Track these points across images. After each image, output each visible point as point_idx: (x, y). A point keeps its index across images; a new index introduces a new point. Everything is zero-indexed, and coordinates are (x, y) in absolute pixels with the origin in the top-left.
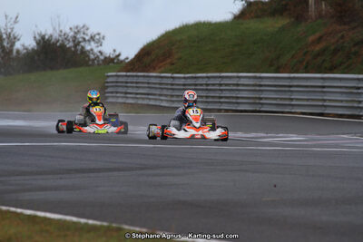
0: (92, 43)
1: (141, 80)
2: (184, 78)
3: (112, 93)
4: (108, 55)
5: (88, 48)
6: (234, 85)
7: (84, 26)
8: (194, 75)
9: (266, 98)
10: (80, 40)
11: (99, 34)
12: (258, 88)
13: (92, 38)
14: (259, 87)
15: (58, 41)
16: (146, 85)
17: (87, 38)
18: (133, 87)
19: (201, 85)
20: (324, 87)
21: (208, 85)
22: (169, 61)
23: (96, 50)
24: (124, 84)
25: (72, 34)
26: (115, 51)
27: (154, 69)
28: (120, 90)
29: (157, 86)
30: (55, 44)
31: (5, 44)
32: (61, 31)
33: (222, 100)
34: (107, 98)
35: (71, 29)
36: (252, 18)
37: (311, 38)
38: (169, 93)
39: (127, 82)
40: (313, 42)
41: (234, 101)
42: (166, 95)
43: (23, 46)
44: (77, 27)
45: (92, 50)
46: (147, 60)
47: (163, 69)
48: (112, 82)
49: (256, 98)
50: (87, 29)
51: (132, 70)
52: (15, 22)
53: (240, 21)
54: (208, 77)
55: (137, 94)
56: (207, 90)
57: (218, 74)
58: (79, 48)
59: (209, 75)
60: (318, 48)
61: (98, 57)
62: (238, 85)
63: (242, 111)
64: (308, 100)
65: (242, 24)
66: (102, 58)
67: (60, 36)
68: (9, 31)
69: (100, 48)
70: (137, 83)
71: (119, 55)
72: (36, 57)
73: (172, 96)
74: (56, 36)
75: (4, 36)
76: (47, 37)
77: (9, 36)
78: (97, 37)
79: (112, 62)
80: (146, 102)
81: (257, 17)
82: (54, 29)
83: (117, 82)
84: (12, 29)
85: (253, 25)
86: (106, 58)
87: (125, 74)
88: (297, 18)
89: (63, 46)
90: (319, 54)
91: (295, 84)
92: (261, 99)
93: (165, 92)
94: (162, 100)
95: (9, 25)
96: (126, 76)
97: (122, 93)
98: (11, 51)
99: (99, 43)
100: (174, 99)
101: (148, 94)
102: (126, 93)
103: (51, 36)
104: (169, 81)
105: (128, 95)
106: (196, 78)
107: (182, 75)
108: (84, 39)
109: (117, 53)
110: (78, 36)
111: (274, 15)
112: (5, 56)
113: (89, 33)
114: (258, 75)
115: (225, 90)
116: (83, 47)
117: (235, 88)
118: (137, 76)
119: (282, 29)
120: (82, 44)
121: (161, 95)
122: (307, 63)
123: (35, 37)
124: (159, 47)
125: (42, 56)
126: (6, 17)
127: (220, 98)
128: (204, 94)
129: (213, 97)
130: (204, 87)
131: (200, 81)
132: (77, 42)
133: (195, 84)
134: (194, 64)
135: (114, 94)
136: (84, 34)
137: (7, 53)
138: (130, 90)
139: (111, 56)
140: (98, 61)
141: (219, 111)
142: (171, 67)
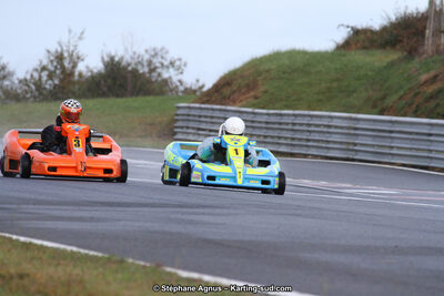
0: (171, 70)
2: (268, 114)
3: (182, 127)
4: (188, 86)
5: (165, 75)
6: (325, 126)
7: (162, 49)
8: (278, 111)
9: (362, 145)
10: (158, 65)
11: (180, 60)
12: (352, 132)
13: (172, 64)
14: (354, 131)
15: (129, 65)
17: (166, 63)
18: (206, 122)
19: (287, 124)
20: (430, 135)
21: (294, 124)
22: (252, 93)
23: (175, 79)
24: (197, 119)
25: (146, 57)
26: (198, 81)
27: (234, 103)
28: (191, 124)
30: (125, 68)
31: (66, 64)
32: (134, 53)
33: (310, 144)
34: (175, 133)
35: (146, 51)
36: (358, 48)
37: (424, 77)
39: (200, 116)
40: (426, 82)
41: (324, 145)
43: (87, 67)
44: (154, 49)
45: (170, 78)
46: (226, 91)
47: (244, 103)
48: (183, 115)
49: (349, 143)
50: (167, 52)
51: (207, 102)
52: (80, 38)
53: (343, 52)
54: (295, 115)
56: (293, 130)
57: (306, 112)
58: (154, 74)
59: (297, 112)
60: (431, 89)
61: (177, 87)
62: (329, 126)
63: (331, 158)
64: (411, 149)
65: (344, 56)
66: (181, 88)
67: (132, 58)
68: (72, 48)
69: (180, 77)
70: (212, 117)
71: (203, 86)
72: (102, 82)
74: (127, 58)
75: (66, 55)
76: (117, 59)
77: (71, 56)
78: (178, 63)
79: (189, 92)
81: (365, 48)
82: (126, 50)
83: (188, 115)
84: (76, 46)
85: (358, 57)
86: (186, 89)
87: (197, 105)
88: (410, 52)
89: (135, 72)
90: (432, 97)
91: (397, 129)
92: (355, 145)
95: (72, 41)
96: (200, 108)
97: (193, 128)
98: (72, 74)
99: (180, 70)
102: (199, 129)
103: (122, 58)
104: (249, 118)
105: (201, 132)
106: (281, 115)
107: (264, 111)
108: (162, 64)
109: (200, 84)
110: (154, 60)
111: (384, 48)
112: (65, 78)
113: (169, 57)
114: (354, 115)
115: (314, 131)
116: (159, 75)
117: (325, 130)
118: (213, 109)
119: (392, 64)
120: (159, 70)
122: (417, 107)
123: (103, 58)
124: (242, 77)
125: (110, 81)
126: (70, 31)
127: (308, 140)
128: (289, 135)
129: (300, 140)
130: (290, 127)
131: (285, 120)
132: (152, 67)
133: (280, 124)
134: (282, 100)
135: (185, 130)
136: (162, 58)
137: (67, 75)
138: (203, 126)
139: (193, 88)
140: (177, 92)
141: (305, 156)
142: (255, 101)
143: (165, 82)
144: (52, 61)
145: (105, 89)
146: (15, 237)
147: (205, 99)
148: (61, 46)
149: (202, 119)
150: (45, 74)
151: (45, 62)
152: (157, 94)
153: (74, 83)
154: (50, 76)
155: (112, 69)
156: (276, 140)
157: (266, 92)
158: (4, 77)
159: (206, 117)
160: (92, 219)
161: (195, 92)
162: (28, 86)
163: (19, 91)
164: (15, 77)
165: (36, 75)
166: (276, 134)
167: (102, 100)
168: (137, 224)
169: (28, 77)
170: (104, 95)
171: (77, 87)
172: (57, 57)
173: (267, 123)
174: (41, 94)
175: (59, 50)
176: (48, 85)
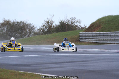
0: (77, 23)
1: (90, 34)
2: (104, 33)
3: (81, 38)
7: (74, 18)
8: (106, 32)
10: (74, 22)
15: (66, 23)
16: (92, 36)
17: (76, 21)
22: (99, 28)
23: (78, 25)
25: (71, 20)
26: (84, 25)
27: (94, 31)
28: (84, 37)
29: (95, 36)
31: (50, 24)
32: (67, 19)
34: (80, 40)
35: (70, 18)
38: (99, 38)
39: (86, 35)
42: (98, 39)
43: (55, 24)
44: (72, 18)
45: (77, 25)
46: (92, 28)
47: (97, 31)
48: (81, 35)
50: (76, 18)
51: (87, 31)
52: (53, 17)
55: (89, 39)
56: (111, 37)
57: (114, 32)
59: (111, 32)
61: (79, 27)
66: (80, 27)
67: (67, 21)
68: (51, 20)
69: (80, 24)
70: (89, 35)
71: (86, 27)
73: (100, 39)
74: (66, 21)
75: (49, 21)
76: (63, 21)
77: (51, 21)
78: (79, 21)
79: (83, 28)
80: (92, 41)
82: (65, 19)
83: (83, 35)
84: (52, 19)
86: (82, 28)
87: (85, 32)
89: (68, 24)
93: (98, 38)
94: (97, 41)
96: (86, 33)
97: (84, 38)
98: (51, 26)
100: (101, 40)
101: (93, 39)
102: (86, 39)
103: (64, 21)
104: (99, 34)
107: (103, 33)
108: (75, 21)
109: (85, 26)
110: (73, 21)
113: (76, 20)
116: (74, 24)
120: (74, 23)
121: (96, 39)
123: (59, 21)
124: (96, 24)
125: (61, 27)
126: (50, 15)
127: (115, 39)
128: (110, 38)
129: (113, 39)
130: (110, 36)
131: (108, 34)
132: (72, 22)
133: (107, 35)
134: (107, 29)
135: (82, 39)
136: (75, 20)
137: (50, 27)
138: (87, 38)
139: (84, 27)
140: (79, 29)
141: (115, 43)
142: (100, 30)
143: (76, 26)
144: (46, 23)
145: (60, 29)
146: (41, 74)
147: (87, 30)
148: (48, 19)
149: (86, 36)
150: (44, 27)
151: (44, 24)
152: (74, 30)
153: (52, 29)
154: (46, 27)
155: (62, 24)
156: (106, 40)
157: (103, 27)
158: (34, 29)
159: (87, 35)
160: (60, 67)
161: (84, 28)
162: (40, 30)
163: (38, 32)
164: (37, 28)
165: (42, 27)
166: (106, 38)
167: (60, 33)
168: (72, 67)
169: (40, 28)
170: (60, 31)
171: (53, 30)
172: (47, 22)
173: (104, 36)
174: (44, 32)
175: (48, 20)
176: (45, 30)
